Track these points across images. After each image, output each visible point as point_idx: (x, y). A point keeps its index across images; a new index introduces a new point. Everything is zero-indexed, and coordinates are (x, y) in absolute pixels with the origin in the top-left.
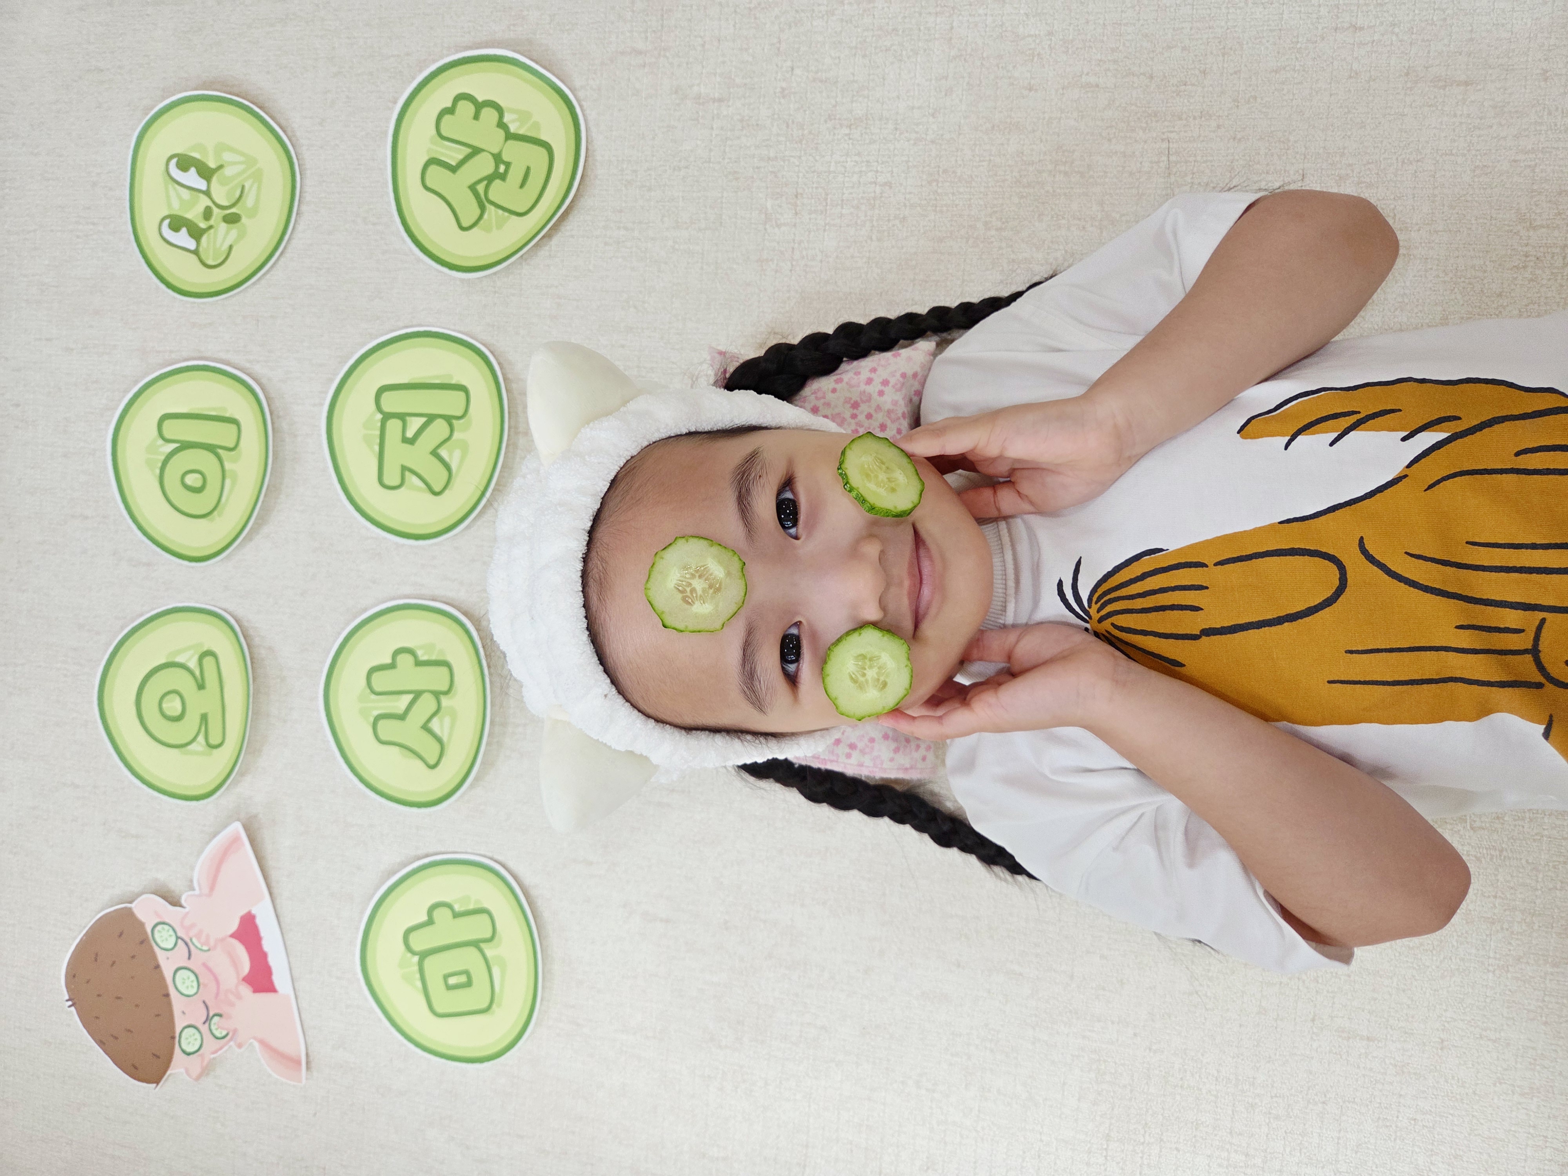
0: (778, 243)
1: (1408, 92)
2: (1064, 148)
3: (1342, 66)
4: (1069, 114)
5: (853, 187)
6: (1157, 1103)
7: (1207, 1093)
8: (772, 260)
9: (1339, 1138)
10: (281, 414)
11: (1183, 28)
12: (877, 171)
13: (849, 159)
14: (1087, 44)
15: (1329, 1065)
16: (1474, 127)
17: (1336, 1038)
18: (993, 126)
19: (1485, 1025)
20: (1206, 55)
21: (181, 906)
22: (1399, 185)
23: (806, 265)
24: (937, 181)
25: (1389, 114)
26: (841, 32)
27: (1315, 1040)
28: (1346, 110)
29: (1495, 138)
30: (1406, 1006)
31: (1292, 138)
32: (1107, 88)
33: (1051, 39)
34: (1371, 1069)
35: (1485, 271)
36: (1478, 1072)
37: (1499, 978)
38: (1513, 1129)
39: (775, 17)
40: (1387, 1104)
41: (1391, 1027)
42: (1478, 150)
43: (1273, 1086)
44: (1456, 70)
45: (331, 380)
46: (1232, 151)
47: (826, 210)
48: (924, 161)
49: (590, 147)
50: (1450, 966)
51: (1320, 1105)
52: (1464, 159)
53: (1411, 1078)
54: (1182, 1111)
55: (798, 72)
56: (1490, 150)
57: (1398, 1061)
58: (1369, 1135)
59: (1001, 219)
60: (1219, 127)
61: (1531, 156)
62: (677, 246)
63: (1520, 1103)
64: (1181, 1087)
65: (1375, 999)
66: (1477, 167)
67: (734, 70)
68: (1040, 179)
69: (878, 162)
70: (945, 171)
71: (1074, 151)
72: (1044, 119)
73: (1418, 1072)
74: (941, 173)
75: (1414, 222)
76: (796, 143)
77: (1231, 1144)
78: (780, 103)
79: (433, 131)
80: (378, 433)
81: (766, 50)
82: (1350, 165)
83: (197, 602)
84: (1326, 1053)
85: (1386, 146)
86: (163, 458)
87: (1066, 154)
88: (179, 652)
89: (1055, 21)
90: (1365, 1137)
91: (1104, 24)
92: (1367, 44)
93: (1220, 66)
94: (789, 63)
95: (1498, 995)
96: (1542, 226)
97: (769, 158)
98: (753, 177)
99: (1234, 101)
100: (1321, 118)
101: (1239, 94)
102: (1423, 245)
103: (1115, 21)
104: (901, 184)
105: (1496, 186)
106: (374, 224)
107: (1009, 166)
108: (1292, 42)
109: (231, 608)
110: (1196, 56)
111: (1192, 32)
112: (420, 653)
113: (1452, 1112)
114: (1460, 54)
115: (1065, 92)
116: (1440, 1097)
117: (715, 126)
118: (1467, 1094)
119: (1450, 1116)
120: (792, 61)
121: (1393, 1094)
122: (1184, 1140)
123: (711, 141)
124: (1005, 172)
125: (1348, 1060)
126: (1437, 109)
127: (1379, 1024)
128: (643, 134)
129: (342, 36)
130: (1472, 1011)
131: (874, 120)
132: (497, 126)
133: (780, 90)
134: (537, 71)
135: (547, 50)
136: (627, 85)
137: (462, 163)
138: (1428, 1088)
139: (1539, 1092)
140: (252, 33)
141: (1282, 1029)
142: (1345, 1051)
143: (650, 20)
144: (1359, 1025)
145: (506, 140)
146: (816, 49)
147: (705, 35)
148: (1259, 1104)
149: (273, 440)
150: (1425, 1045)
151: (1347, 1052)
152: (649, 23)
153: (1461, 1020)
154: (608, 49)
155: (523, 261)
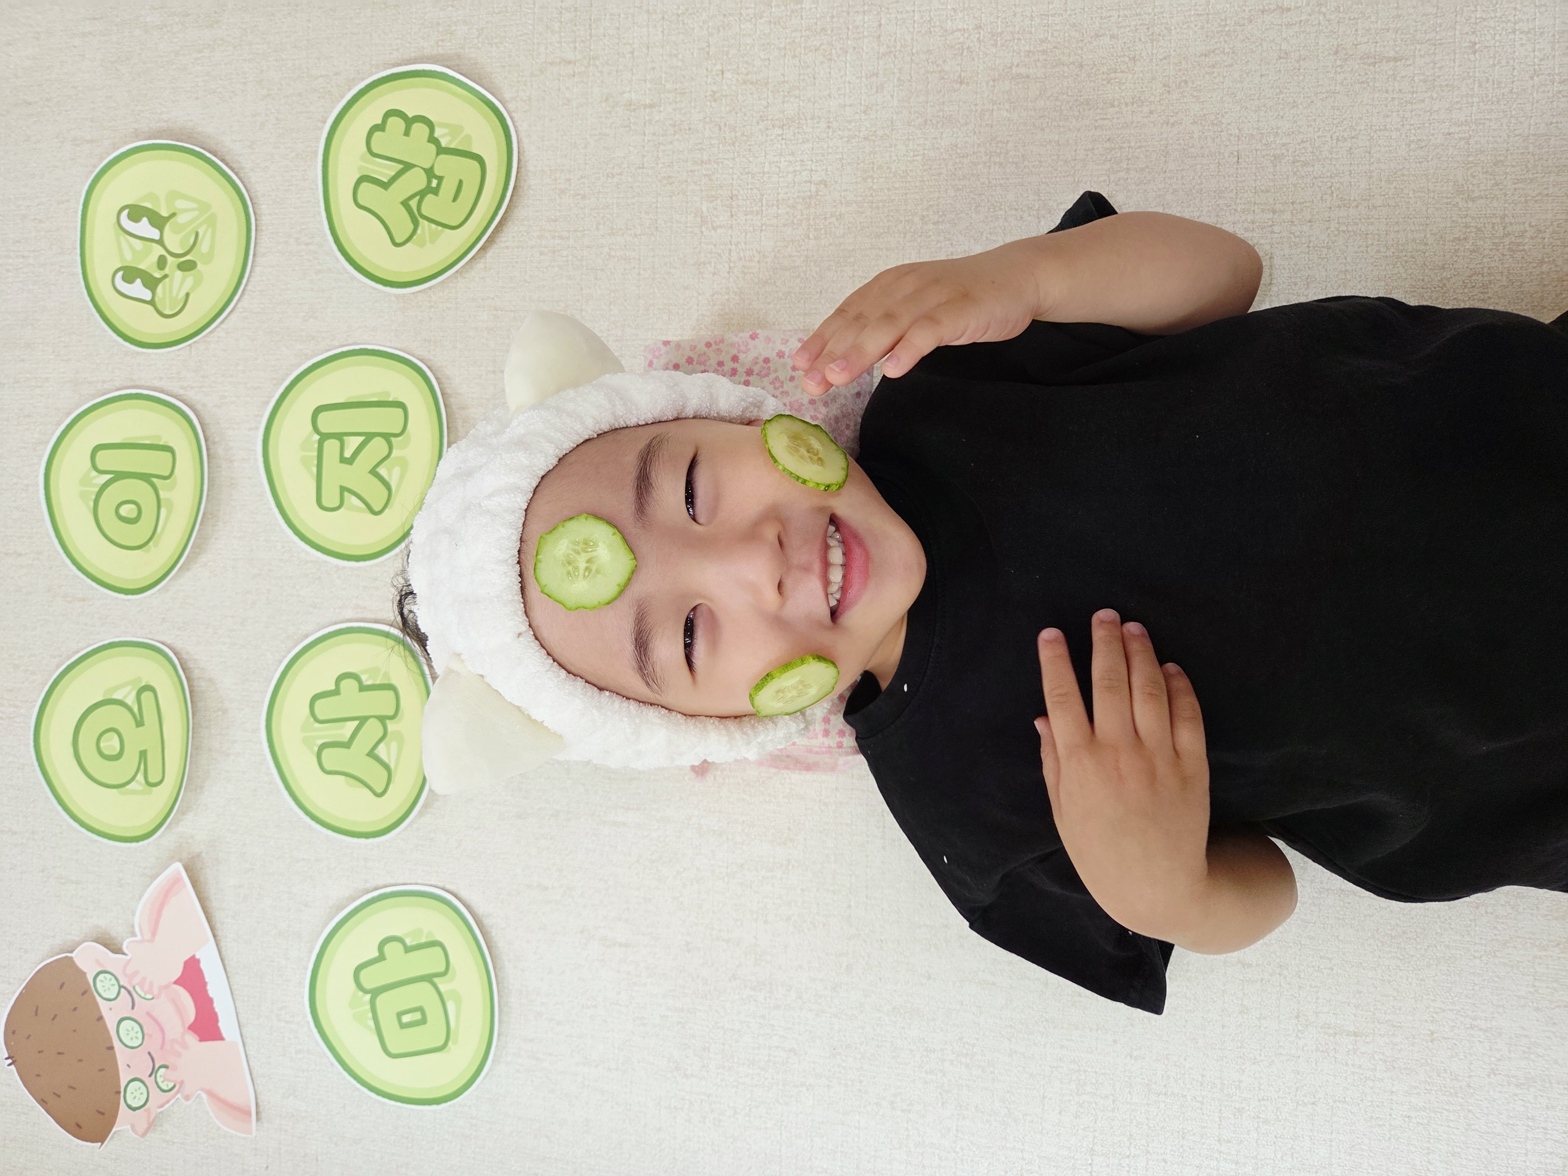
0: (715, 245)
1: (1339, 70)
2: (998, 139)
3: (1271, 47)
4: (1002, 106)
5: (787, 187)
6: (1141, 1113)
7: (1192, 1100)
8: (710, 263)
9: (1331, 1141)
10: (216, 439)
11: (1110, 17)
12: (812, 170)
13: (782, 159)
14: (1016, 36)
15: (1316, 1064)
16: (1406, 102)
17: (1322, 1036)
18: (926, 121)
19: (1475, 1014)
20: (1134, 42)
21: (124, 954)
22: (1334, 163)
23: (743, 266)
24: (872, 177)
25: (1321, 92)
26: (770, 34)
27: (1300, 1038)
28: (1278, 91)
29: (1428, 111)
30: (1392, 998)
31: (1223, 120)
32: (1037, 78)
33: (980, 33)
34: (1360, 1067)
35: (1426, 244)
36: (1471, 1064)
37: (1487, 963)
38: (1511, 1122)
39: (703, 23)
40: (1379, 1102)
41: (1378, 1021)
42: (1411, 125)
43: (1259, 1089)
44: (1384, 46)
45: (267, 403)
46: (1166, 136)
47: (762, 210)
48: (858, 158)
49: (522, 158)
50: (1434, 954)
51: (1310, 1106)
52: (1398, 133)
53: (1402, 1074)
54: (1167, 1120)
55: (728, 75)
56: (1424, 123)
57: (1387, 1057)
58: (1362, 1136)
59: (938, 212)
60: (1151, 112)
61: (1464, 128)
62: (613, 253)
63: (1516, 1095)
64: (1165, 1094)
65: (1360, 992)
66: (1413, 141)
67: (664, 75)
68: (975, 172)
69: (812, 161)
70: (880, 167)
71: (1008, 141)
72: (976, 111)
73: (1409, 1066)
74: (875, 169)
75: (1352, 199)
76: (729, 145)
77: (1220, 1152)
78: (711, 106)
79: (365, 149)
80: (315, 454)
81: (695, 55)
82: (1284, 145)
83: (133, 636)
84: (1312, 1052)
85: (1319, 124)
86: (97, 489)
87: (1000, 145)
88: (116, 689)
89: (983, 15)
90: (1358, 1138)
91: (1032, 16)
92: (1295, 24)
93: (1150, 53)
94: (719, 67)
95: (1486, 982)
96: (1480, 197)
97: (702, 162)
98: (687, 182)
99: (1165, 86)
100: (1253, 100)
101: (1169, 78)
102: (1363, 220)
103: (1042, 13)
104: (836, 182)
105: (1432, 159)
106: (307, 244)
107: (944, 159)
108: (1220, 26)
109: (169, 642)
110: (1125, 43)
111: (1120, 19)
112: (364, 678)
113: (1446, 1107)
114: (1388, 31)
115: (996, 83)
116: (1433, 1092)
117: (647, 134)
118: (1461, 1087)
119: (1444, 1111)
120: (722, 64)
121: (1384, 1090)
122: (1171, 1151)
123: (644, 147)
124: (940, 165)
125: (1335, 1058)
126: (1369, 85)
127: (1366, 1019)
128: (575, 143)
129: (270, 59)
130: (1460, 1000)
131: (806, 120)
132: (429, 141)
133: (711, 93)
134: (466, 84)
135: (476, 64)
136: (558, 95)
137: (394, 179)
138: (1420, 1084)
139: (1536, 1082)
140: (180, 60)
141: (1266, 1028)
142: (1332, 1048)
143: (579, 30)
144: (1345, 1020)
145: (438, 154)
146: (745, 52)
147: (634, 43)
148: (1247, 1108)
149: (209, 467)
150: (1414, 1038)
151: (1335, 1049)
152: (577, 33)
153: (1450, 1010)
154: (538, 60)
155: (459, 275)
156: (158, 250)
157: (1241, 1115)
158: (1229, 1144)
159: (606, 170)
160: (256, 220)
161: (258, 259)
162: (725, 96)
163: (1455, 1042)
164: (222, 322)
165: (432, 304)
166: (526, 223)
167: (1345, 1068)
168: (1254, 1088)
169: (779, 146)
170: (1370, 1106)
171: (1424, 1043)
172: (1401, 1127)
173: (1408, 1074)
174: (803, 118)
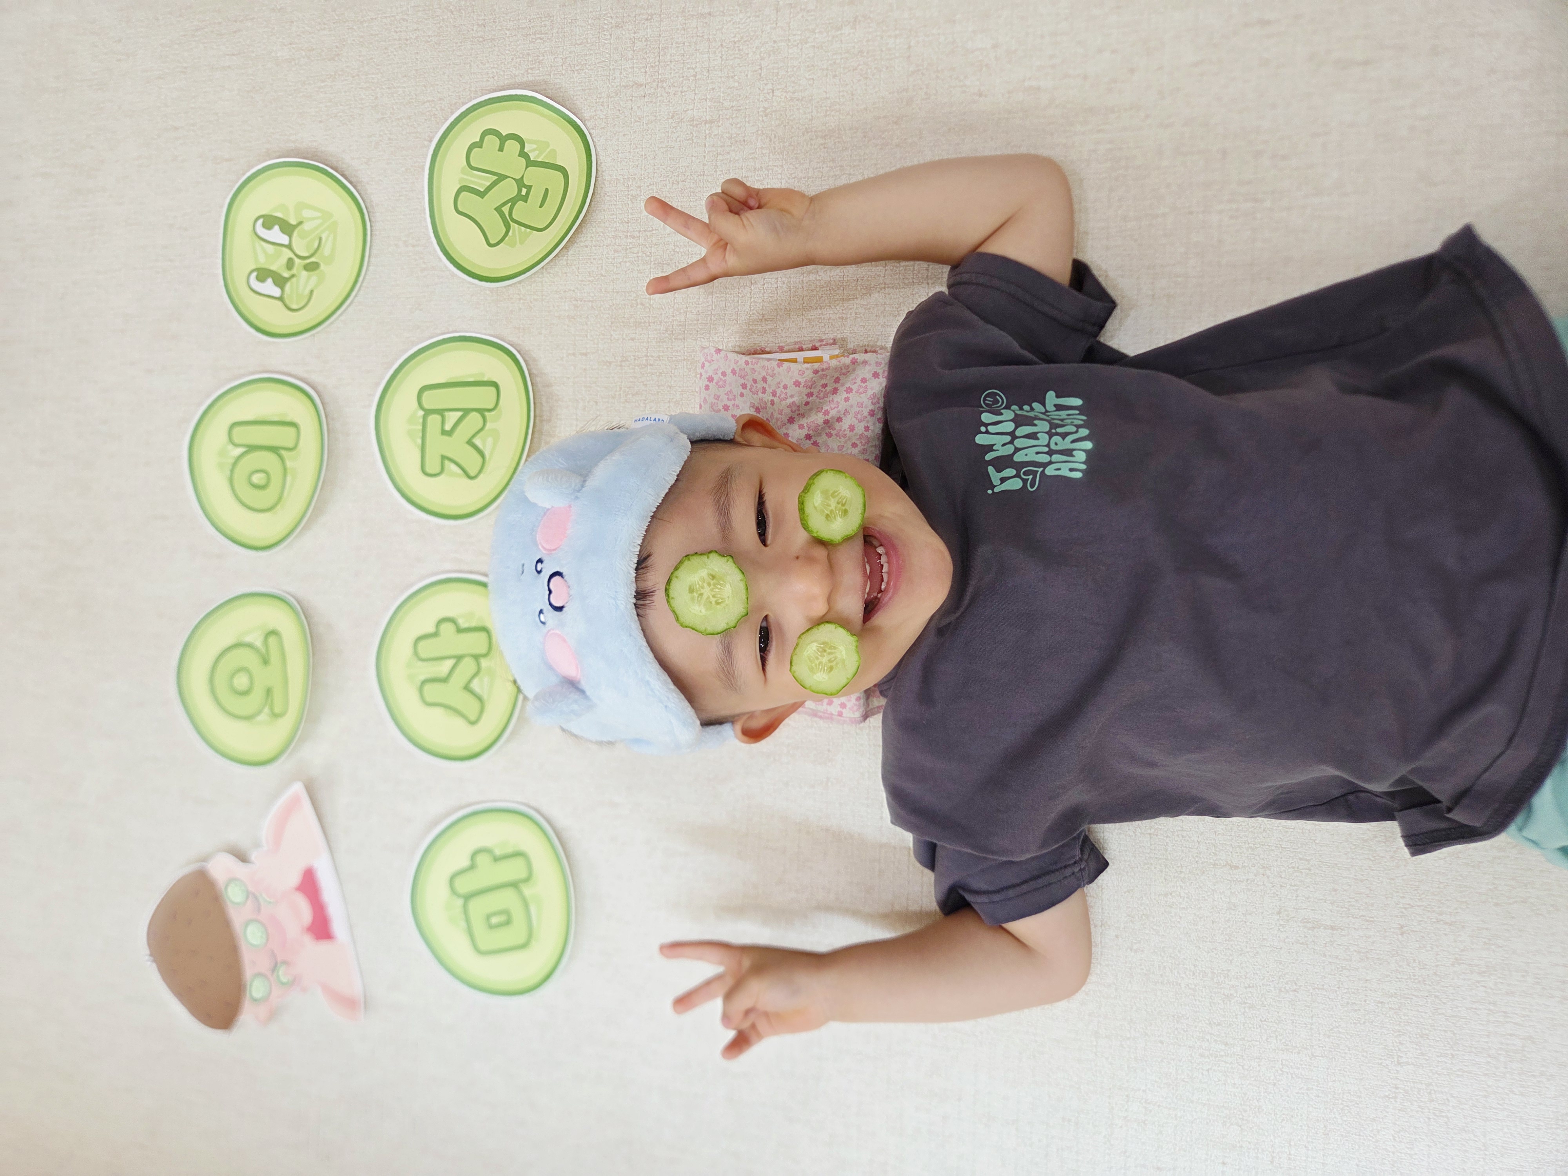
3: (1253, 56)
6: (1140, 999)
7: (1186, 987)
9: (1312, 1024)
10: (335, 416)
12: (850, 174)
14: (1028, 53)
15: (1296, 954)
17: (1301, 929)
18: (950, 129)
19: (1440, 909)
20: (1133, 55)
21: (252, 863)
26: (814, 57)
27: (1282, 931)
30: (1364, 895)
33: (996, 51)
36: (1437, 954)
38: (1474, 1006)
39: (756, 48)
40: (1355, 989)
41: (1353, 916)
43: (1246, 978)
44: (1355, 52)
45: (378, 384)
48: (891, 163)
49: (599, 168)
51: (1291, 993)
53: (1375, 964)
54: (1164, 1005)
55: (777, 93)
57: (1361, 948)
58: (1339, 1020)
63: (1478, 982)
65: (1336, 890)
67: (722, 95)
69: (850, 166)
73: (1381, 957)
76: (778, 154)
77: (1211, 1034)
78: (763, 121)
79: (465, 163)
80: (420, 427)
81: (749, 76)
83: (262, 587)
84: (1293, 944)
86: (231, 461)
88: (246, 632)
90: (1336, 1022)
94: (770, 86)
106: (413, 246)
109: (293, 592)
112: (461, 621)
113: (1416, 993)
116: (1404, 980)
117: (707, 145)
118: (1428, 975)
119: (1414, 998)
120: (773, 84)
121: (1359, 979)
122: (1167, 1033)
123: (705, 157)
125: (1314, 949)
127: (1341, 914)
128: (645, 155)
129: (384, 87)
130: (1427, 897)
131: (845, 130)
132: (519, 156)
133: (763, 109)
134: (552, 106)
135: (560, 88)
136: (631, 114)
137: (489, 189)
138: (1392, 973)
139: (1496, 971)
140: (306, 89)
141: (1251, 923)
142: (1311, 940)
143: (648, 57)
144: (1322, 915)
145: (527, 167)
146: (792, 73)
147: (696, 67)
148: (1235, 995)
149: (329, 440)
150: (1386, 932)
151: (1314, 941)
152: (648, 60)
153: (1418, 906)
154: (613, 84)
155: (544, 271)
156: (288, 254)
157: (1230, 1001)
158: (1219, 1027)
159: (671, 178)
160: (371, 226)
161: (373, 260)
162: (774, 111)
163: (1422, 934)
164: (341, 314)
165: (521, 296)
166: (603, 225)
167: (1323, 959)
168: (1241, 977)
169: (822, 155)
170: (1346, 993)
171: (1395, 936)
172: (1374, 1012)
173: (1380, 964)
174: (842, 129)
